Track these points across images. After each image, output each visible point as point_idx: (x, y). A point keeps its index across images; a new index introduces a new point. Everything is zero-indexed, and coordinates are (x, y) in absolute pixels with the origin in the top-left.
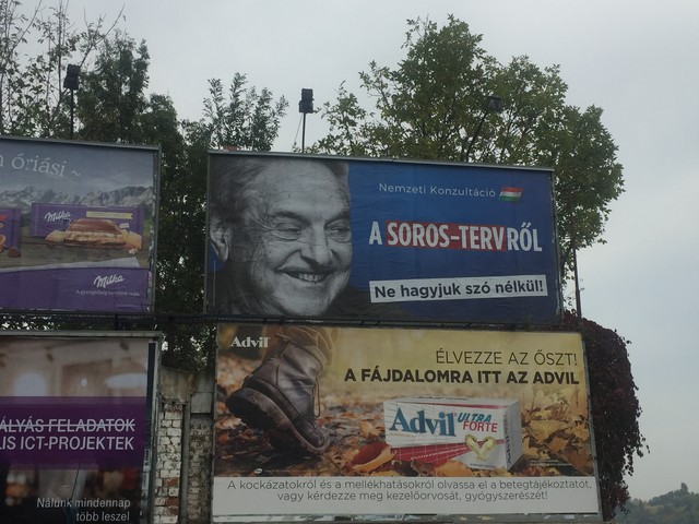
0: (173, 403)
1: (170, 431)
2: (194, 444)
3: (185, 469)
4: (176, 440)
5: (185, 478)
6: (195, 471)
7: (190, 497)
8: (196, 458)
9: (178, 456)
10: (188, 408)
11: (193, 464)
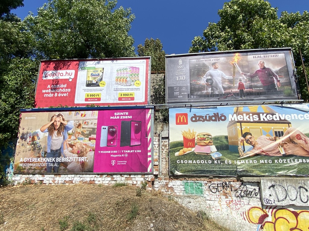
0: (155, 133)
1: (155, 143)
2: (163, 148)
3: (160, 155)
4: (157, 146)
5: (160, 158)
6: (164, 156)
7: (163, 165)
8: (164, 152)
9: (158, 151)
10: (160, 135)
11: (163, 154)
